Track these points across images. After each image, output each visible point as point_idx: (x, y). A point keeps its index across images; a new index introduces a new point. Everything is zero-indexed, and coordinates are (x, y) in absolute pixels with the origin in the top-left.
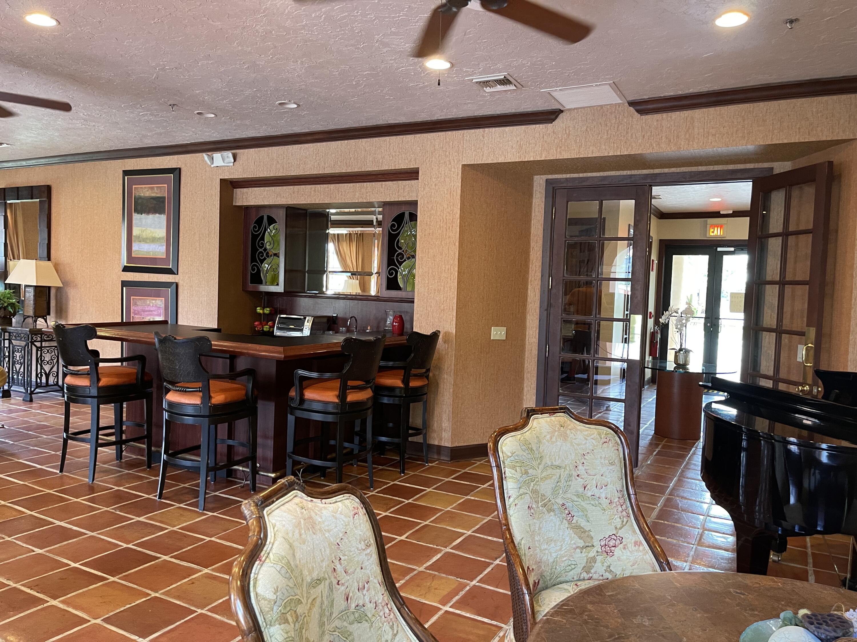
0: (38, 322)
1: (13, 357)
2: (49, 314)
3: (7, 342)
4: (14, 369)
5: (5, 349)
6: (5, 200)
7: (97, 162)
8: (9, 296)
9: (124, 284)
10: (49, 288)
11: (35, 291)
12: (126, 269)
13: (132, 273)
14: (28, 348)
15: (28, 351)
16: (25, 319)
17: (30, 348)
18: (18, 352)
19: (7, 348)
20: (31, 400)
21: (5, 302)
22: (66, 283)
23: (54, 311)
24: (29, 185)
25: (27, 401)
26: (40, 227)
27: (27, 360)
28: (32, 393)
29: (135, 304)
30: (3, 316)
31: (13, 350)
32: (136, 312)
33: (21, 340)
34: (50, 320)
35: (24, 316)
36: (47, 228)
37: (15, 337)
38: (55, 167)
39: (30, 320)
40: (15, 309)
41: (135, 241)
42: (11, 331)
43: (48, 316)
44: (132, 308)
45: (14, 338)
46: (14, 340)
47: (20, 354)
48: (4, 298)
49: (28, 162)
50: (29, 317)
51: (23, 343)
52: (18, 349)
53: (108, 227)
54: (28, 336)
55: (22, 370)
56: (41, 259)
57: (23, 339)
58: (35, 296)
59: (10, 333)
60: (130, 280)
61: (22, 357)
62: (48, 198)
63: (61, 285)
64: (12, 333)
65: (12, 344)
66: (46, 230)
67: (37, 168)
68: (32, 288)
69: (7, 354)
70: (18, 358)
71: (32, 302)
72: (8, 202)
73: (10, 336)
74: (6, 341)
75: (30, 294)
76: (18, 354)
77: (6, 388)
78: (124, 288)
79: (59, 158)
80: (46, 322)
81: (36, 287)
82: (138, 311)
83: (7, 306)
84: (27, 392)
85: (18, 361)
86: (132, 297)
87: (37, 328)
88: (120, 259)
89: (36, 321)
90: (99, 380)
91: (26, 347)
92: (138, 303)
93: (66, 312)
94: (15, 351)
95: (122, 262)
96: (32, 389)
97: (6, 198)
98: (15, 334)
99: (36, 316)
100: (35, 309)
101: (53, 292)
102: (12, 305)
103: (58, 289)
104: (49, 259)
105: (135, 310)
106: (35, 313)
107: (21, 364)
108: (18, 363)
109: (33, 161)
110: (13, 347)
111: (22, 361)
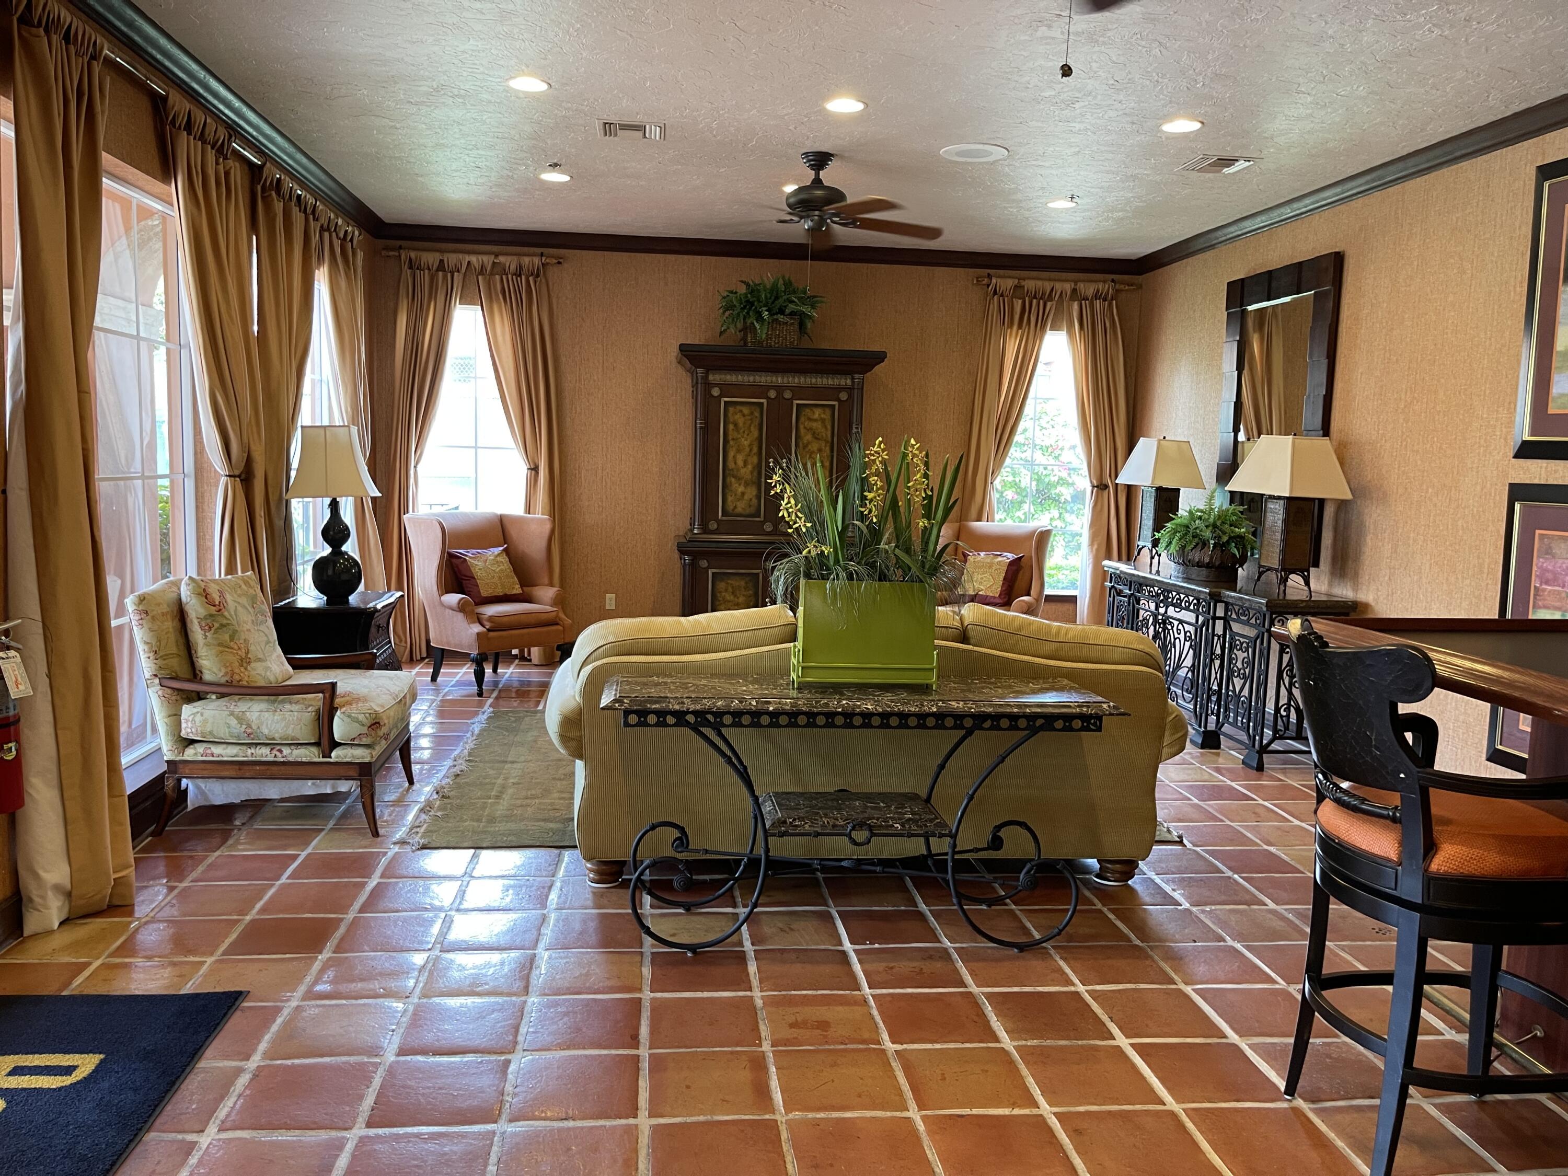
0: (1290, 583)
1: (1230, 662)
2: (1316, 564)
3: (1219, 625)
4: (1231, 688)
5: (1216, 638)
6: (1242, 305)
7: (1465, 164)
8: (1234, 518)
9: (1518, 492)
10: (1322, 502)
11: (1287, 510)
12: (1526, 451)
13: (1543, 463)
14: (1262, 643)
15: (1260, 650)
16: (1261, 574)
17: (1265, 644)
18: (1241, 649)
19: (1219, 637)
20: (1260, 768)
21: (1224, 533)
22: (1360, 491)
23: (1329, 559)
24: (1295, 261)
25: (1251, 767)
26: (1311, 358)
27: (1258, 671)
28: (1264, 750)
29: (1548, 552)
30: (1217, 563)
31: (1231, 644)
32: (1549, 576)
33: (1247, 623)
34: (1318, 578)
35: (1260, 566)
36: (1328, 357)
37: (1237, 614)
38: (1358, 203)
39: (1273, 577)
40: (1245, 548)
41: (1560, 369)
42: (1231, 601)
43: (1311, 569)
44: (1538, 563)
45: (1234, 616)
46: (1234, 620)
47: (1245, 655)
48: (1223, 523)
49: (1295, 205)
50: (1269, 569)
51: (1252, 633)
52: (1242, 644)
53: (1482, 335)
54: (1265, 615)
55: (1246, 692)
56: (1308, 433)
57: (1253, 621)
58: (1286, 521)
59: (1227, 604)
60: (1536, 481)
61: (1248, 663)
62: (1333, 284)
63: (1349, 496)
64: (1232, 605)
65: (1231, 629)
66: (1325, 362)
67: (1316, 218)
68: (1282, 502)
69: (1218, 651)
70: (1239, 665)
71: (1278, 536)
72: (1250, 308)
73: (1226, 611)
74: (1217, 621)
75: (1275, 516)
76: (1241, 655)
77: (1212, 726)
78: (1517, 506)
79: (1368, 178)
80: (1307, 583)
81: (1289, 499)
82: (1555, 573)
83: (1228, 542)
84: (1254, 746)
85: (1239, 670)
86: (1538, 532)
87: (1288, 597)
88: (1511, 423)
89: (1284, 581)
90: (1430, 848)
91: (1258, 641)
92: (1556, 550)
93: (1357, 559)
94: (1236, 646)
95: (1517, 430)
96: (1265, 742)
97: (1245, 300)
98: (1237, 608)
99: (1287, 569)
100: (1284, 552)
101: (1329, 512)
102: (1239, 540)
103: (1342, 505)
104: (1326, 430)
105: (1544, 570)
106: (1283, 562)
107: (1245, 678)
108: (1238, 676)
109: (1307, 201)
110: (1232, 638)
111: (1247, 671)
